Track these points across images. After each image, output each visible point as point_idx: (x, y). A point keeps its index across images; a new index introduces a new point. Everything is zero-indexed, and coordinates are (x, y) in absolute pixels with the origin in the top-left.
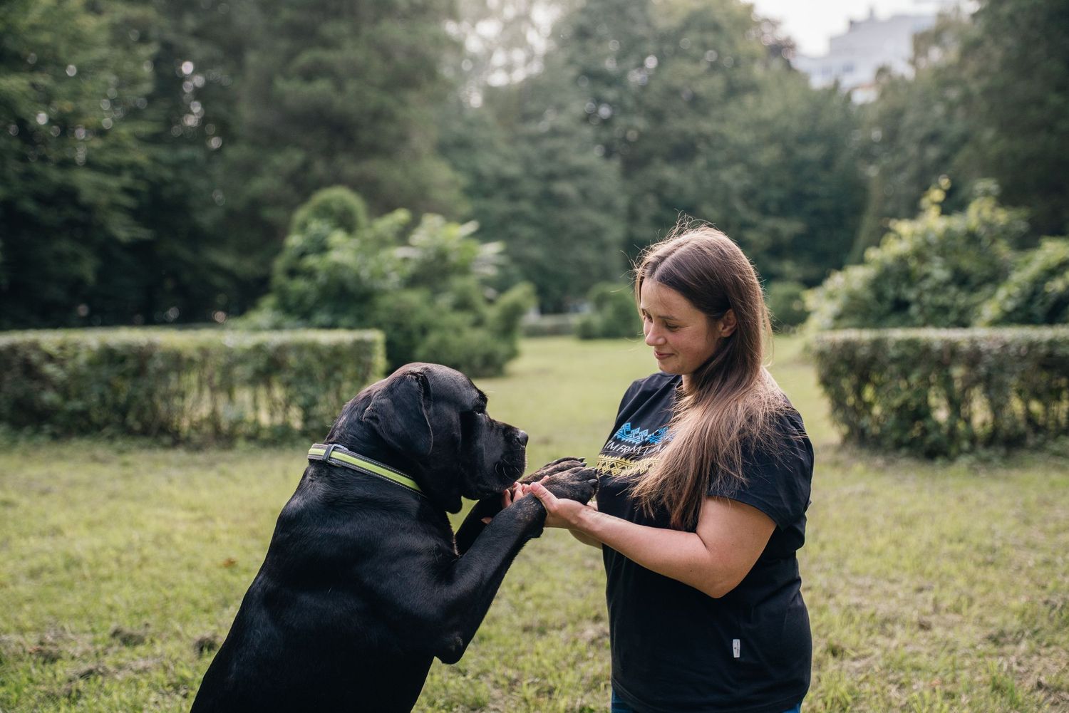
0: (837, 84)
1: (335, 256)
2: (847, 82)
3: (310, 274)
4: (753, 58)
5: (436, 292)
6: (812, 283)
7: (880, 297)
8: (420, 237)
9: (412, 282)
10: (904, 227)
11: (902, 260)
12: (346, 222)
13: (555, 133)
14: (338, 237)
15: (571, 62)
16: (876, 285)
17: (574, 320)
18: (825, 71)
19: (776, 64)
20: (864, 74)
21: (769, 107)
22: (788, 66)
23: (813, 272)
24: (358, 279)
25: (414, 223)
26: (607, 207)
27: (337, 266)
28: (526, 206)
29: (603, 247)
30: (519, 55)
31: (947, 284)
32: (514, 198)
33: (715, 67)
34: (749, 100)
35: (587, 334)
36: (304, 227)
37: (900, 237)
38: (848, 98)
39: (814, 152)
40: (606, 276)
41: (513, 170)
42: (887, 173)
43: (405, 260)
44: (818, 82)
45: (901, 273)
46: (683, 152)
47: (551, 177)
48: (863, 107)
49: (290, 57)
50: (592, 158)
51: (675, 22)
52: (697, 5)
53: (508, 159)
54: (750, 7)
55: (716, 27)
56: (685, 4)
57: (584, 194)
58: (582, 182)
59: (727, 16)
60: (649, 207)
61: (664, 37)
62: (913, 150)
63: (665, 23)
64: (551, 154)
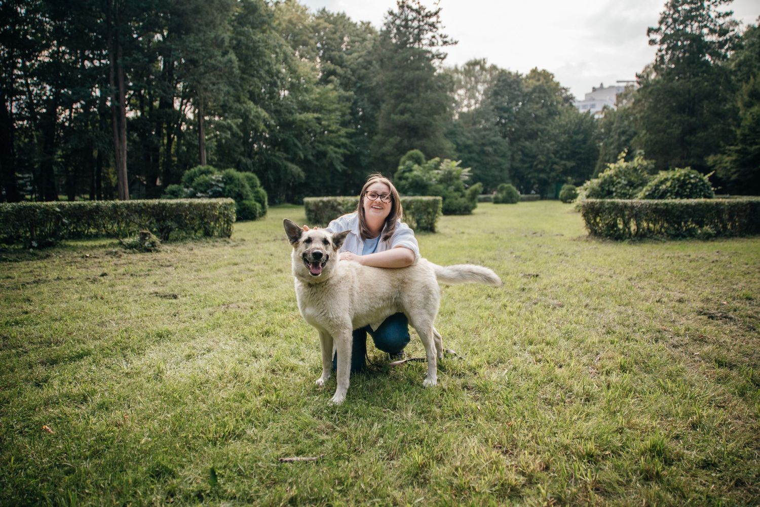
0: (589, 112)
1: (415, 173)
2: (593, 111)
3: (406, 179)
4: (558, 102)
5: (449, 185)
6: (579, 184)
7: (603, 190)
8: (443, 166)
9: (441, 181)
10: (612, 166)
11: (611, 177)
12: (418, 161)
13: (485, 129)
14: (416, 166)
15: (492, 104)
16: (601, 185)
17: (492, 196)
18: (584, 107)
19: (566, 105)
20: (599, 108)
21: (563, 120)
22: (571, 105)
23: (578, 180)
24: (422, 180)
25: (441, 161)
26: (504, 156)
27: (415, 176)
28: (474, 155)
29: (502, 170)
30: (473, 101)
31: (626, 185)
32: (470, 152)
33: (543, 106)
34: (557, 118)
35: (497, 201)
36: (404, 163)
37: (610, 169)
38: (593, 117)
39: (580, 137)
40: (503, 181)
41: (470, 142)
42: (606, 145)
43: (438, 174)
44: (582, 111)
45: (610, 181)
46: (532, 136)
47: (484, 145)
48: (597, 120)
49: (396, 106)
50: (499, 138)
51: (530, 89)
52: (538, 84)
53: (468, 138)
54: (558, 84)
55: (545, 91)
56: (533, 83)
57: (495, 151)
58: (495, 147)
59: (549, 87)
60: (519, 156)
61: (525, 95)
62: (616, 137)
63: (526, 90)
64: (484, 137)
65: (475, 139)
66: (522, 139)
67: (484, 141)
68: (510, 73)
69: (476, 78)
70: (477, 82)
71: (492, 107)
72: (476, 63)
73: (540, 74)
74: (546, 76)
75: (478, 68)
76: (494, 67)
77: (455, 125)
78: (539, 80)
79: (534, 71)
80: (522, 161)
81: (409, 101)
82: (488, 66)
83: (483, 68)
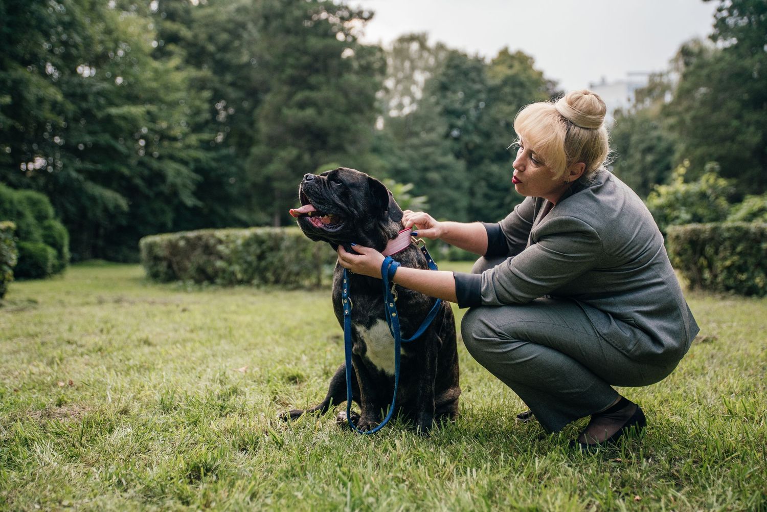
10: (662, 189)
13: (427, 144)
15: (437, 103)
26: (458, 187)
30: (407, 100)
49: (290, 96)
50: (450, 159)
51: (497, 81)
52: (510, 72)
53: (401, 159)
54: (541, 74)
55: (522, 85)
56: (503, 71)
57: (445, 180)
58: (444, 172)
59: (529, 78)
60: (482, 188)
61: (492, 90)
62: (638, 156)
63: (493, 82)
64: (426, 157)
65: (412, 160)
66: (487, 161)
67: (427, 164)
68: (465, 56)
69: (412, 61)
70: (413, 68)
71: (438, 109)
72: (412, 38)
73: (512, 57)
74: (523, 60)
75: (415, 46)
76: (441, 47)
77: (379, 138)
78: (511, 67)
79: (504, 53)
80: (487, 197)
81: (311, 88)
82: (431, 43)
83: (423, 46)
